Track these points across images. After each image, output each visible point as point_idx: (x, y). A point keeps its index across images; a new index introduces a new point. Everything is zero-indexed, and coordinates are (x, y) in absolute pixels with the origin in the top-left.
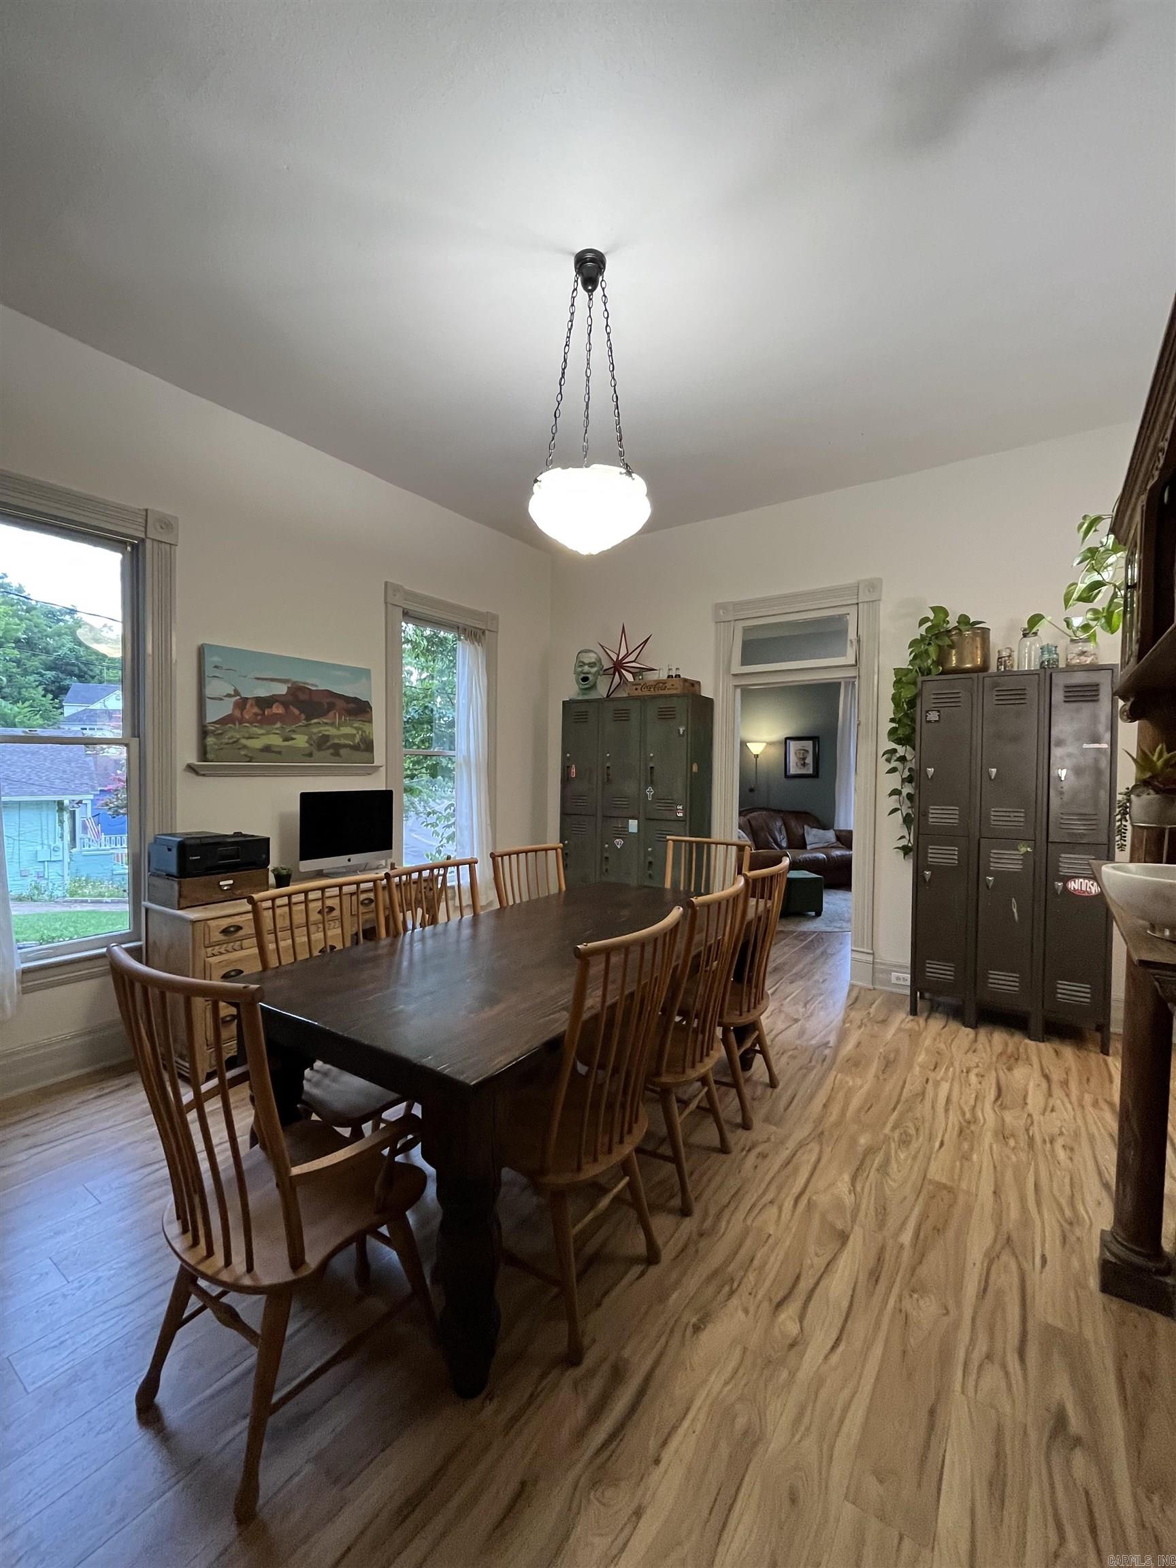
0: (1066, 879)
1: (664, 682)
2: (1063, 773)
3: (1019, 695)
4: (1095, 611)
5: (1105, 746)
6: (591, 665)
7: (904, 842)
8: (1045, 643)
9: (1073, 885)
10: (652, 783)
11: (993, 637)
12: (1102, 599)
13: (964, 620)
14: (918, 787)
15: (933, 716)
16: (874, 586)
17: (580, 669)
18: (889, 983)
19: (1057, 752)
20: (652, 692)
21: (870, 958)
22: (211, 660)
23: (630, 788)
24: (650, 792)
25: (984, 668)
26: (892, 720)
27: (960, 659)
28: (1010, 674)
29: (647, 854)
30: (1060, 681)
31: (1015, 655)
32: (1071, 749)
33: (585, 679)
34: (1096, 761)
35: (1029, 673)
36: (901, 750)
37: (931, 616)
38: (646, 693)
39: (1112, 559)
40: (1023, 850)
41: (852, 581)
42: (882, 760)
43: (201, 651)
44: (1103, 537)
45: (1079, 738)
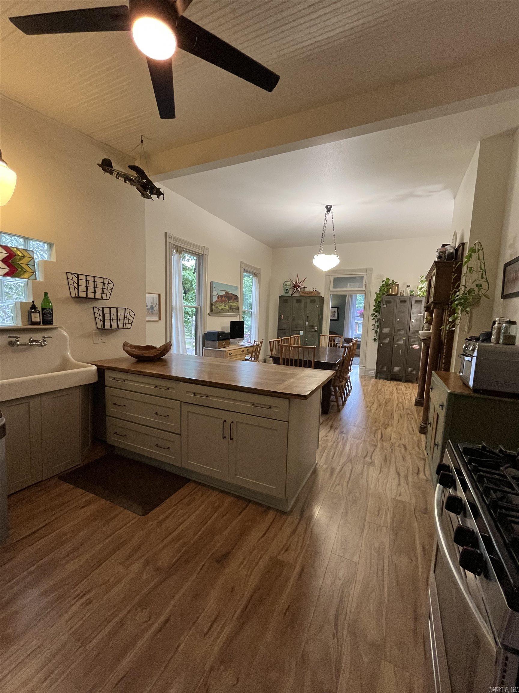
0: (412, 345)
1: (311, 292)
2: (413, 321)
3: (405, 302)
4: (422, 292)
5: (422, 315)
6: (289, 286)
7: (375, 337)
8: (411, 289)
9: (414, 347)
10: (308, 321)
11: (400, 286)
12: (423, 289)
13: (393, 282)
14: (380, 323)
15: (385, 306)
16: (371, 270)
17: (285, 287)
18: (368, 373)
19: (412, 316)
20: (308, 295)
21: (364, 368)
22: (214, 285)
23: (301, 322)
24: (307, 323)
25: (397, 294)
26: (374, 306)
27: (392, 292)
28: (403, 296)
29: (305, 341)
30: (414, 299)
31: (404, 292)
32: (415, 315)
33: (287, 290)
34: (420, 318)
35: (407, 297)
36: (376, 314)
37: (386, 280)
38: (306, 295)
39: (425, 283)
40: (403, 338)
41: (364, 268)
42: (370, 316)
43: (211, 284)
44: (424, 279)
45: (417, 313)
